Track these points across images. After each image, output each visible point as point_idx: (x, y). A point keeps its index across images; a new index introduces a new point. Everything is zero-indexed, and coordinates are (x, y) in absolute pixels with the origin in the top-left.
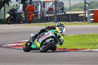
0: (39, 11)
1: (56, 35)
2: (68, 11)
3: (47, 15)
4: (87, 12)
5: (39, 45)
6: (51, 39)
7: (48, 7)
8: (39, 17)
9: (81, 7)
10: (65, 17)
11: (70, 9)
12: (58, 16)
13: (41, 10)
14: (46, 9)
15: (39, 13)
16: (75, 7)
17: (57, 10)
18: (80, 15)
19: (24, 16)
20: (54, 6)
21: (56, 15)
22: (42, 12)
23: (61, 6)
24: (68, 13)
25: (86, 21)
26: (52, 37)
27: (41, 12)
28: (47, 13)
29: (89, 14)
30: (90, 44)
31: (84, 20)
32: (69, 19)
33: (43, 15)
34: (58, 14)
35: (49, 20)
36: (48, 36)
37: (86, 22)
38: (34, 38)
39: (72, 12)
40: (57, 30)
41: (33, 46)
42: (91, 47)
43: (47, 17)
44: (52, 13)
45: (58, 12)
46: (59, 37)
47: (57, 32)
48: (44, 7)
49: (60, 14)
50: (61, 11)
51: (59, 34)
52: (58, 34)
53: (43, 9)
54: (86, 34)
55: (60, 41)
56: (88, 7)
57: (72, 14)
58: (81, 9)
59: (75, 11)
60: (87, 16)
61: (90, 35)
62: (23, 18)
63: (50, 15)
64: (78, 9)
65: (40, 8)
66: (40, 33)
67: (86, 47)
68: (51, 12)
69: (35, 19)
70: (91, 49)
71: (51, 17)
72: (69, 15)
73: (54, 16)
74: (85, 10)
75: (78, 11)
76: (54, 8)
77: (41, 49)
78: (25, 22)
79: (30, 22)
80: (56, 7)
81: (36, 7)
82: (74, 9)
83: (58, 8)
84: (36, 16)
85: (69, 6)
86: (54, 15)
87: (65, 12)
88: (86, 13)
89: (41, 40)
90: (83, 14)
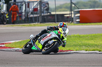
0: (24, 11)
1: (59, 36)
2: (53, 11)
3: (32, 16)
4: (73, 12)
5: (40, 47)
6: (54, 40)
7: (32, 7)
8: (24, 18)
9: (67, 7)
10: (50, 17)
11: (56, 9)
12: (43, 16)
13: (25, 10)
14: (31, 9)
15: (23, 13)
16: (60, 8)
17: (42, 10)
18: (65, 16)
19: (7, 17)
20: (39, 7)
21: (41, 15)
22: (27, 13)
23: (46, 7)
24: (53, 13)
25: (72, 21)
26: (55, 38)
27: (25, 12)
28: (32, 13)
29: (75, 14)
30: (76, 46)
31: (70, 21)
32: (54, 19)
33: (28, 15)
34: (43, 15)
35: (34, 20)
36: (50, 38)
37: (72, 23)
38: (34, 39)
39: (58, 13)
40: (60, 31)
41: (34, 48)
42: (77, 48)
43: (31, 18)
44: (36, 14)
45: (43, 12)
46: (63, 38)
47: (60, 33)
48: (28, 7)
49: (45, 14)
50: (46, 12)
51: (63, 35)
52: (61, 35)
53: (27, 9)
54: (72, 35)
55: (64, 43)
56: (74, 7)
57: (57, 15)
58: (66, 10)
59: (60, 11)
60: (73, 16)
61: (76, 36)
62: (6, 18)
63: (35, 16)
64: (63, 9)
65: (24, 9)
66: (41, 34)
67: (72, 48)
68: (35, 12)
69: (19, 19)
70: (77, 50)
71: (35, 17)
72: (54, 15)
73: (39, 17)
74: (71, 10)
75: (64, 11)
76: (39, 9)
77: (43, 51)
78: (8, 23)
79: (14, 23)
80: (41, 7)
81: (20, 8)
82: (60, 10)
83: (42, 8)
84: (20, 16)
85: (54, 7)
86: (39, 15)
87: (50, 13)
88: (72, 14)
89: (42, 42)
90: (69, 14)
